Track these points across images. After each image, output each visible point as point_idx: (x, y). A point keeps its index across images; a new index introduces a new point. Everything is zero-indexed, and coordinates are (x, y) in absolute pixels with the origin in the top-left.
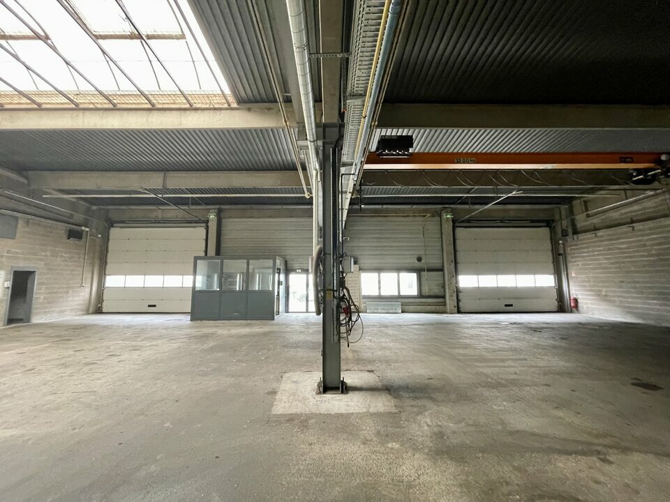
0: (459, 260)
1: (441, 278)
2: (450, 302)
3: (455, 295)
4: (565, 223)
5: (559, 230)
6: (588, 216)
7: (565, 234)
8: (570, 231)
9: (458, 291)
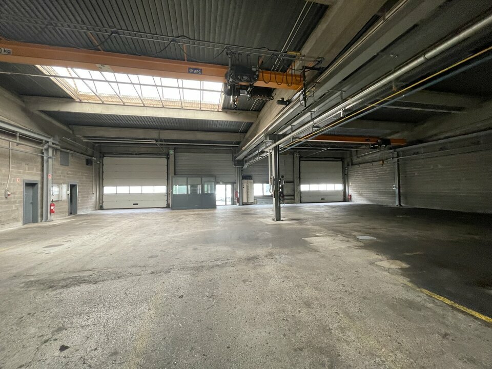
0: (301, 177)
1: (293, 186)
2: (297, 198)
3: (299, 194)
4: (349, 160)
5: (346, 163)
6: (357, 157)
7: (348, 165)
8: (350, 164)
9: (300, 193)
